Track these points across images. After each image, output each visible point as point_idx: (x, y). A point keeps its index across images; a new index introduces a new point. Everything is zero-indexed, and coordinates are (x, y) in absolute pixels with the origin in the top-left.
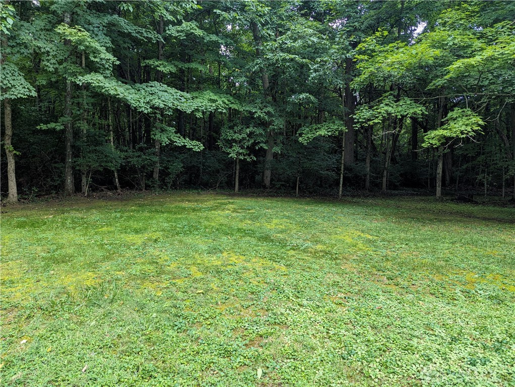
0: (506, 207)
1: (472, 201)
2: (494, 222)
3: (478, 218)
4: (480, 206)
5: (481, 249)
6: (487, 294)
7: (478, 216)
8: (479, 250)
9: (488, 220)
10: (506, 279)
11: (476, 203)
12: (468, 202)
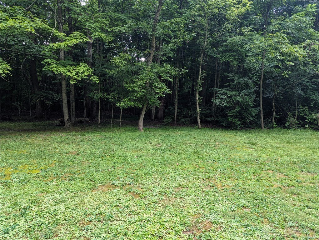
0: (32, 122)
1: (11, 120)
2: (25, 132)
3: (15, 130)
4: (16, 122)
5: (15, 150)
6: (19, 179)
7: (15, 129)
8: (14, 152)
9: (21, 131)
10: (30, 166)
11: (14, 121)
12: (8, 120)
